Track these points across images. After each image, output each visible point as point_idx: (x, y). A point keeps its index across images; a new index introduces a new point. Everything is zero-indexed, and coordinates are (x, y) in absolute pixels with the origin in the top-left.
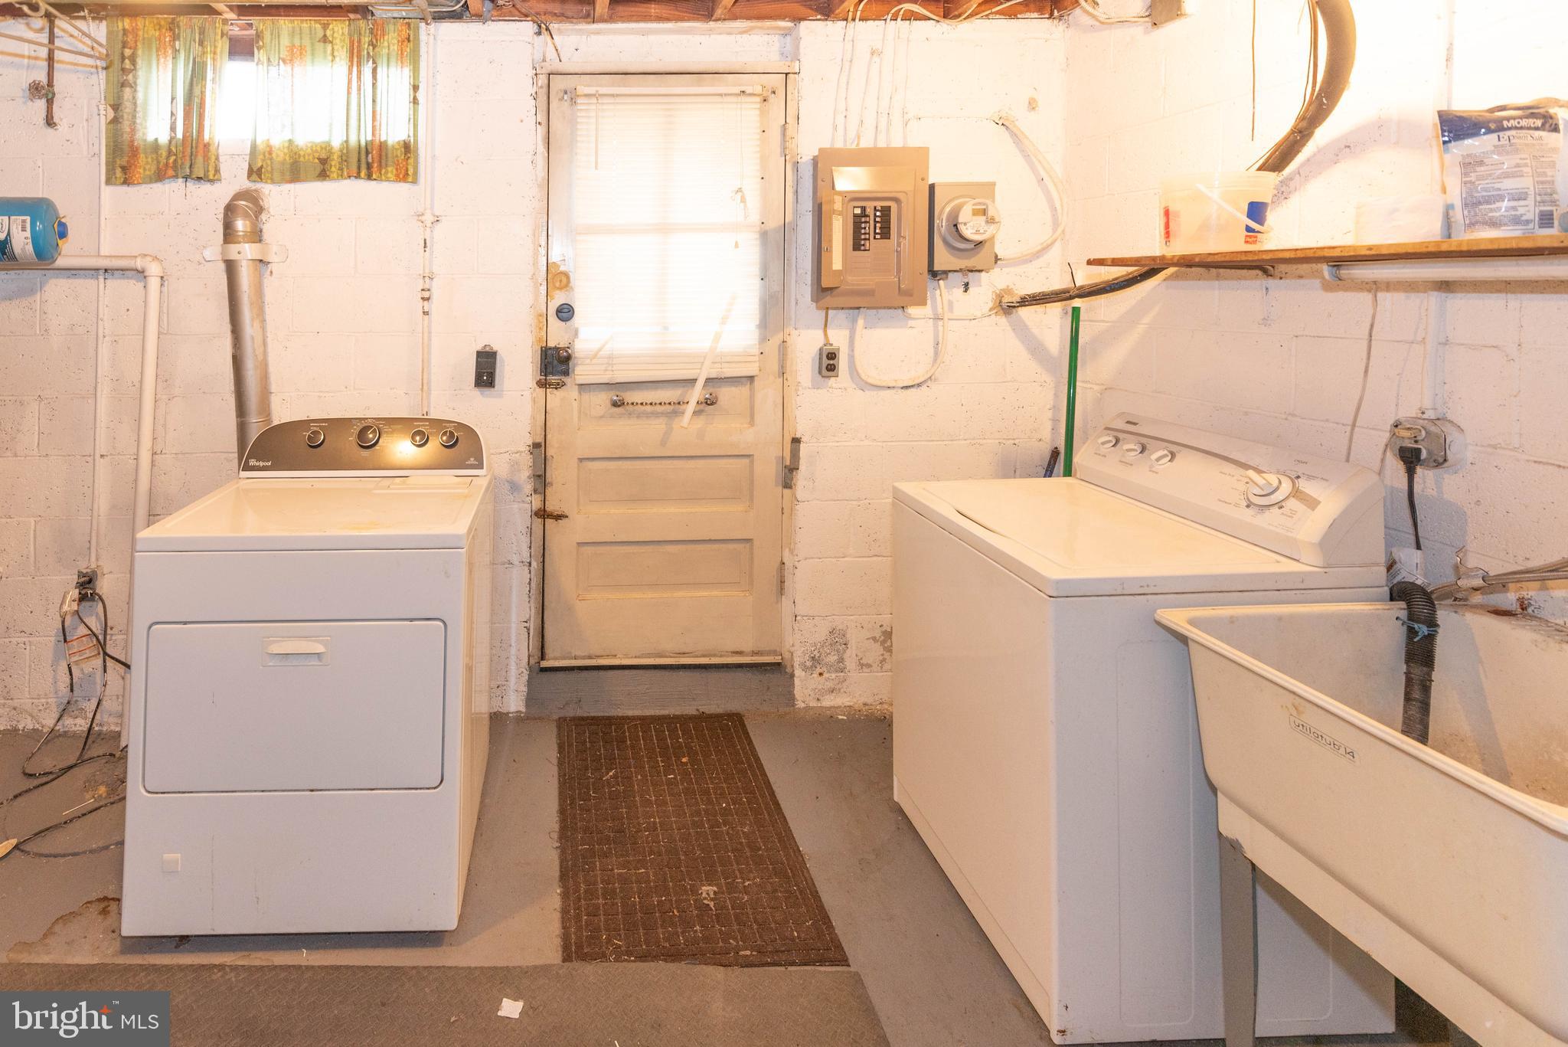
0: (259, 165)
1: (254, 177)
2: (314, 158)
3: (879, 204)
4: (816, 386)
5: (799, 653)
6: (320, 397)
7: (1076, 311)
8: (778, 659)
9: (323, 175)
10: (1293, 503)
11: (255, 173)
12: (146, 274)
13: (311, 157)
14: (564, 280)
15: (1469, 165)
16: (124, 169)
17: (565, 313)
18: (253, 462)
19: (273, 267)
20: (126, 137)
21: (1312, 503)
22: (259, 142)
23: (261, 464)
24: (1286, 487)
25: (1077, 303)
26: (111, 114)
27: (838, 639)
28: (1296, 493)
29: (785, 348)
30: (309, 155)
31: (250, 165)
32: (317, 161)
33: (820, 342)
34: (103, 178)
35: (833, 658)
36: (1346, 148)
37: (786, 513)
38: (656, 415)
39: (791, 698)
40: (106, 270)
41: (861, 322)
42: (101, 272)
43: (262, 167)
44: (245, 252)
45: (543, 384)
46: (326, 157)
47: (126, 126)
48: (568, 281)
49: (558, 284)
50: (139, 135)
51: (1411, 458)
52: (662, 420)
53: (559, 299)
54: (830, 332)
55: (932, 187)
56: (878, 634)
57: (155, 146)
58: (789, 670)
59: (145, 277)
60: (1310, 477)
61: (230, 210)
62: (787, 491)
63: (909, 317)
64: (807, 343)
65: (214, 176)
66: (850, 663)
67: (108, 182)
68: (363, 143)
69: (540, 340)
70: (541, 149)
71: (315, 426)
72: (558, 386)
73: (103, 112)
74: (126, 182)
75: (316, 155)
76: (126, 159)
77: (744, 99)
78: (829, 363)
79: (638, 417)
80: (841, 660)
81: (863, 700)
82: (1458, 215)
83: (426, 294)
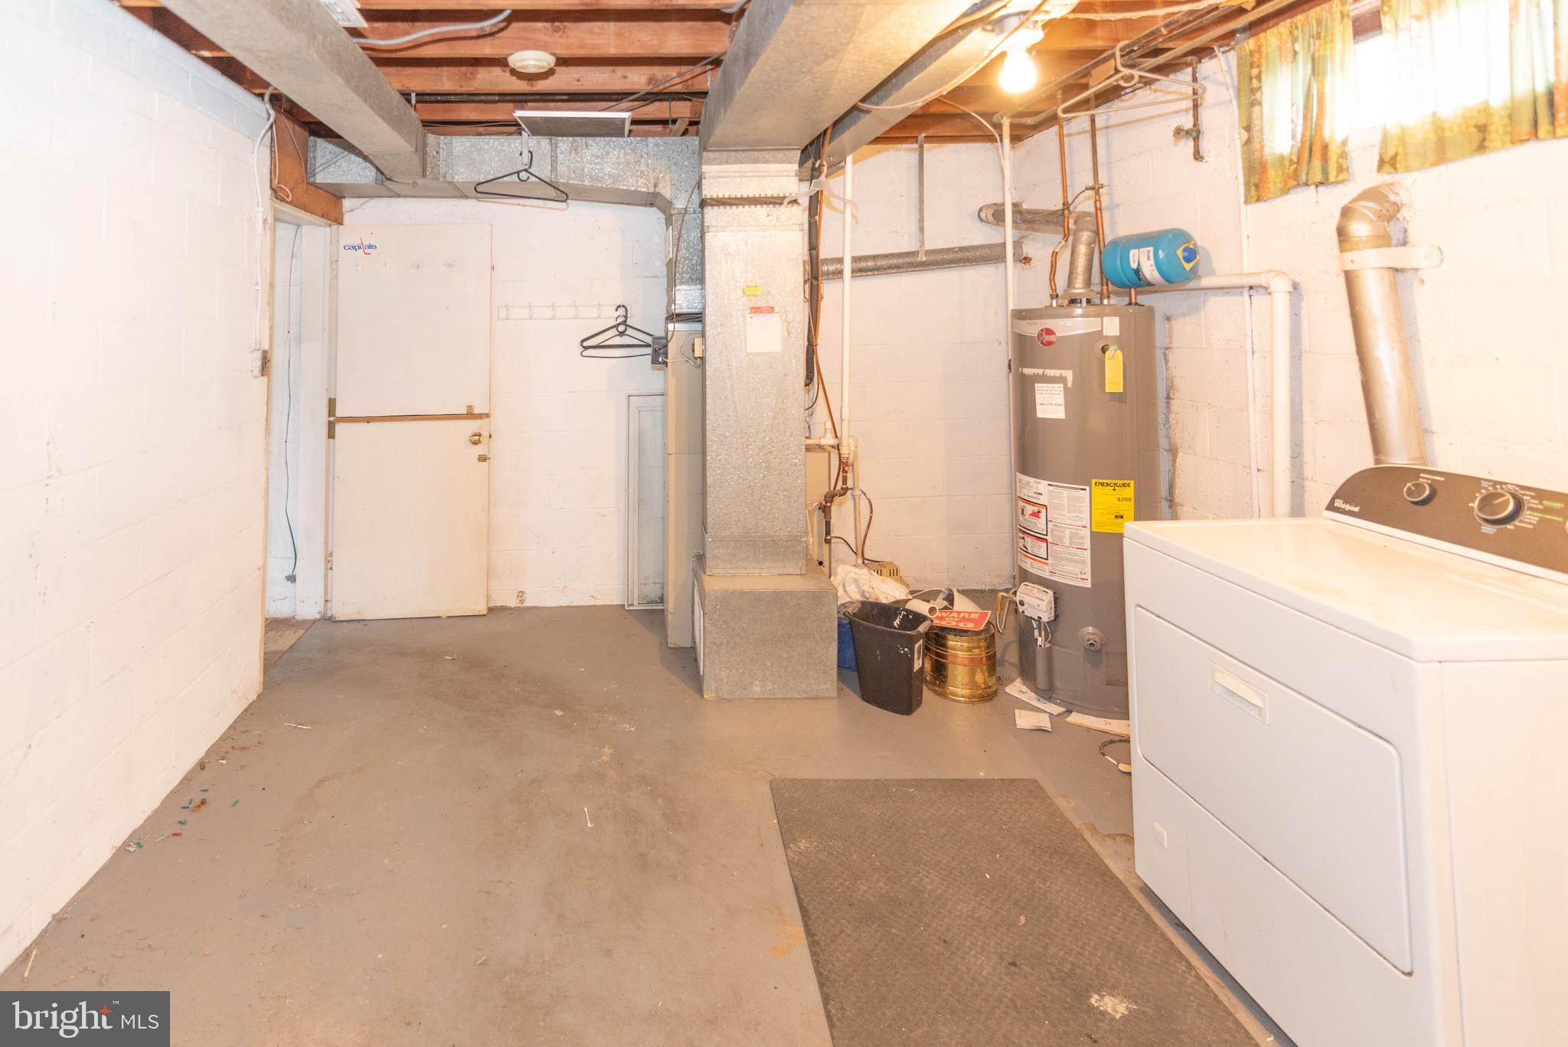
0: (1393, 152)
1: (1387, 167)
2: (1472, 127)
9: (1482, 147)
11: (1388, 162)
12: (1270, 290)
13: (1466, 127)
16: (1256, 186)
18: (1339, 503)
19: (1423, 274)
20: (1257, 155)
23: (1348, 507)
26: (1245, 135)
30: (1461, 123)
31: (1381, 155)
32: (1474, 130)
34: (1242, 199)
40: (1251, 288)
42: (1246, 290)
43: (1396, 155)
44: (1369, 262)
46: (1488, 123)
47: (1256, 145)
50: (1267, 150)
57: (1282, 158)
59: (1270, 294)
61: (1346, 212)
65: (1337, 176)
67: (1247, 202)
68: (1540, 89)
71: (1426, 478)
73: (1236, 136)
74: (1258, 200)
75: (1472, 123)
76: (1258, 176)
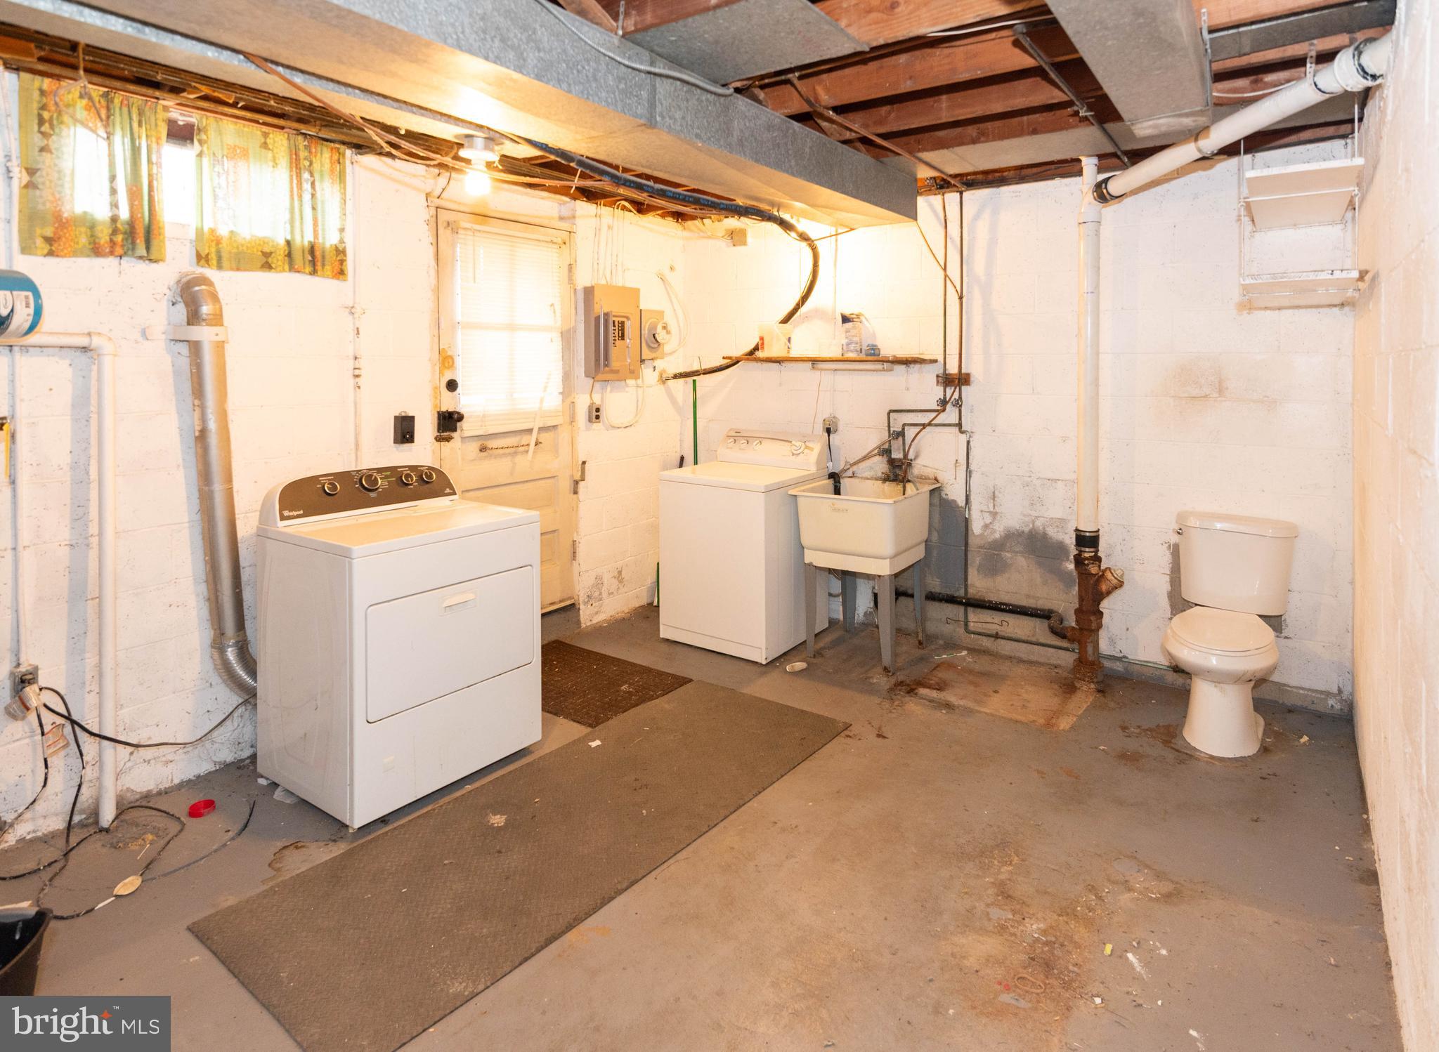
0: (207, 252)
1: (203, 262)
2: (258, 251)
3: (621, 319)
4: (588, 429)
5: (582, 595)
6: (266, 463)
7: (694, 381)
8: (572, 601)
9: (267, 266)
10: (806, 451)
11: (202, 258)
12: (100, 353)
13: (255, 250)
14: (450, 360)
15: (847, 331)
16: (47, 239)
17: (452, 385)
18: (286, 513)
20: (50, 206)
21: (812, 449)
22: (206, 229)
24: (803, 446)
25: (695, 378)
26: (25, 178)
27: (599, 582)
28: (807, 447)
29: (574, 407)
30: (253, 247)
31: (197, 250)
32: (260, 253)
33: (588, 402)
35: (597, 594)
36: (807, 317)
37: (575, 509)
38: (504, 455)
39: (578, 622)
41: (609, 389)
43: (209, 253)
44: (207, 335)
45: (439, 439)
46: (268, 251)
47: (46, 194)
48: (453, 363)
49: (447, 365)
50: (69, 207)
51: (828, 431)
52: (509, 458)
53: (448, 376)
54: (593, 395)
55: (641, 310)
56: (616, 574)
57: (89, 220)
58: (577, 607)
60: (809, 441)
61: (188, 294)
62: (575, 496)
63: (627, 386)
64: (583, 403)
65: (157, 256)
66: (605, 595)
67: (24, 251)
68: (306, 244)
69: (436, 406)
70: (433, 263)
72: (448, 439)
74: (50, 254)
75: (260, 249)
76: (51, 229)
77: (550, 245)
78: (596, 414)
79: (495, 458)
80: (601, 594)
81: (611, 614)
82: (845, 348)
83: (357, 372)
